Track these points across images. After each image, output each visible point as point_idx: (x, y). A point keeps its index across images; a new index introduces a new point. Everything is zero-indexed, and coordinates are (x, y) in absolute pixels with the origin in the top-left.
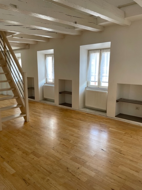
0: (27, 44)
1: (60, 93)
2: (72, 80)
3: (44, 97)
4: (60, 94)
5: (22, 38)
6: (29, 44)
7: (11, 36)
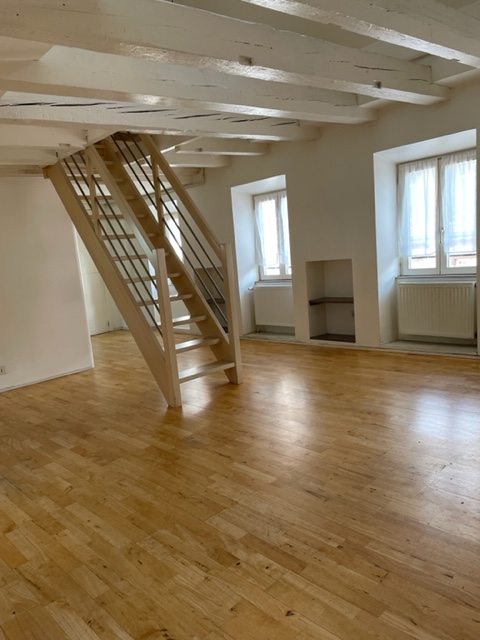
0: (198, 170)
1: (312, 303)
2: (350, 260)
3: (258, 323)
4: (314, 306)
5: (200, 150)
6: (204, 168)
7: (173, 147)
